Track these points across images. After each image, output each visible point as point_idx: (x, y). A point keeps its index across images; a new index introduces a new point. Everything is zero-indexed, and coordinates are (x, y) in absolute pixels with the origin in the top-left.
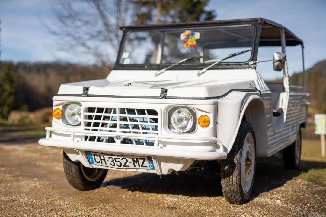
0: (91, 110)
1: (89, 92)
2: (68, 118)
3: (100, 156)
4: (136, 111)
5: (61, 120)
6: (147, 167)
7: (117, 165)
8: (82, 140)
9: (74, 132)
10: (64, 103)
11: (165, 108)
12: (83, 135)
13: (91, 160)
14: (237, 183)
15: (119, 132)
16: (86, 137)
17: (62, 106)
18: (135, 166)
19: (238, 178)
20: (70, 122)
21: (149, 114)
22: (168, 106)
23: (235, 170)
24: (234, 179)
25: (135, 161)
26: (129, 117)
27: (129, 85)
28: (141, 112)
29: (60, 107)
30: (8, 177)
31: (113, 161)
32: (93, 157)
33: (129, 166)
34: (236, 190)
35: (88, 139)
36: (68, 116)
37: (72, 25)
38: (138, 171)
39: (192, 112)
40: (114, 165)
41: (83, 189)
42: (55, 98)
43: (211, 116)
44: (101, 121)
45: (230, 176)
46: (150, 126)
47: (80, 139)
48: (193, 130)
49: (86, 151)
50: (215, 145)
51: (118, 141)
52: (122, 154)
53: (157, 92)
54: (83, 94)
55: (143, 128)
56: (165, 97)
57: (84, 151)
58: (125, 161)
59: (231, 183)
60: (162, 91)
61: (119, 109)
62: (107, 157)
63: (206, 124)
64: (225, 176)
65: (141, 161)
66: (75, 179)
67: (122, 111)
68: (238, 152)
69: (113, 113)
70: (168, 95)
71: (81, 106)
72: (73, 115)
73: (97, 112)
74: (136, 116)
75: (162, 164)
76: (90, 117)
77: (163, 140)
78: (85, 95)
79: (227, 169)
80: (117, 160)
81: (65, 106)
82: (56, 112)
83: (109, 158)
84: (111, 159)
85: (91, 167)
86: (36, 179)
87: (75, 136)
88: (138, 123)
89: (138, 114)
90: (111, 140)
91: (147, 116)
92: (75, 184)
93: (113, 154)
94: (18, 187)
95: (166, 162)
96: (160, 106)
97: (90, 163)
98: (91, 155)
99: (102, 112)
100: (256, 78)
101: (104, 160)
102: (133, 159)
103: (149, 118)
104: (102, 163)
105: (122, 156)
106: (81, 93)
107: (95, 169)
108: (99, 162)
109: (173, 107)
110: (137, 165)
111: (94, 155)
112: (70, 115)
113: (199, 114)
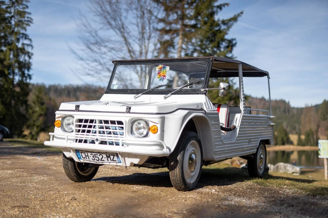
0: (81, 121)
1: (80, 108)
2: (65, 127)
3: (85, 153)
4: (109, 122)
5: (60, 128)
6: (116, 161)
7: (96, 160)
8: (73, 142)
9: (67, 136)
10: (63, 116)
11: (129, 120)
12: (74, 139)
13: (79, 156)
14: (179, 174)
15: (98, 136)
16: (77, 140)
17: (61, 118)
18: (108, 160)
19: (180, 171)
20: (66, 129)
21: (118, 124)
22: (130, 119)
23: (178, 165)
24: (178, 172)
25: (108, 157)
26: (105, 126)
27: (107, 104)
28: (113, 122)
29: (60, 119)
30: (25, 174)
31: (93, 157)
32: (80, 154)
33: (104, 161)
34: (179, 179)
35: (78, 141)
36: (65, 125)
37: (98, 51)
38: (111, 164)
39: (147, 123)
40: (94, 160)
41: (77, 180)
42: (57, 112)
43: (159, 126)
44: (87, 129)
45: (174, 169)
46: (118, 133)
47: (72, 142)
48: (146, 136)
49: (76, 150)
50: (161, 146)
51: (97, 143)
52: (99, 151)
53: (124, 109)
54: (75, 110)
55: (114, 134)
56: (129, 112)
57: (74, 149)
58: (101, 156)
59: (175, 174)
60: (127, 109)
61: (98, 120)
62: (89, 154)
63: (155, 131)
64: (171, 169)
65: (112, 157)
66: (71, 172)
67: (101, 122)
68: (181, 152)
69: (95, 123)
70: (131, 111)
71: (73, 117)
72: (69, 124)
73: (84, 122)
74: (110, 125)
75: (126, 159)
76: (80, 126)
77: (127, 142)
78: (77, 110)
79: (173, 165)
80: (96, 156)
81: (64, 118)
82: (57, 123)
83: (91, 154)
84: (92, 156)
85: (79, 162)
86: (45, 175)
87: (68, 139)
88: (111, 130)
89: (111, 124)
90: (93, 142)
91: (117, 125)
92: (71, 176)
93: (94, 152)
94: (31, 179)
95: (129, 157)
96: (125, 118)
97: (78, 158)
98: (79, 152)
99: (87, 122)
100: (205, 101)
101: (88, 156)
102: (106, 155)
103: (118, 127)
104: (86, 158)
105: (99, 153)
106: (74, 109)
107: (82, 163)
108: (84, 158)
109: (135, 119)
110: (109, 159)
111: (81, 152)
112: (67, 124)
113: (151, 125)
